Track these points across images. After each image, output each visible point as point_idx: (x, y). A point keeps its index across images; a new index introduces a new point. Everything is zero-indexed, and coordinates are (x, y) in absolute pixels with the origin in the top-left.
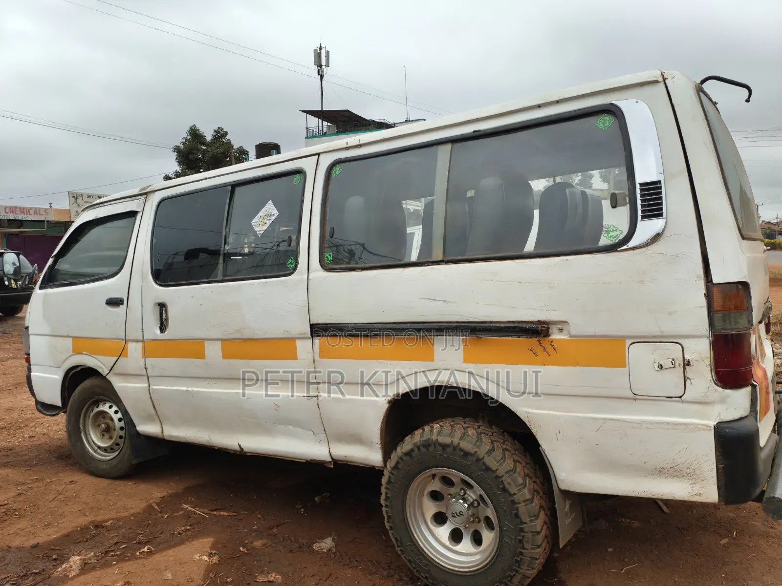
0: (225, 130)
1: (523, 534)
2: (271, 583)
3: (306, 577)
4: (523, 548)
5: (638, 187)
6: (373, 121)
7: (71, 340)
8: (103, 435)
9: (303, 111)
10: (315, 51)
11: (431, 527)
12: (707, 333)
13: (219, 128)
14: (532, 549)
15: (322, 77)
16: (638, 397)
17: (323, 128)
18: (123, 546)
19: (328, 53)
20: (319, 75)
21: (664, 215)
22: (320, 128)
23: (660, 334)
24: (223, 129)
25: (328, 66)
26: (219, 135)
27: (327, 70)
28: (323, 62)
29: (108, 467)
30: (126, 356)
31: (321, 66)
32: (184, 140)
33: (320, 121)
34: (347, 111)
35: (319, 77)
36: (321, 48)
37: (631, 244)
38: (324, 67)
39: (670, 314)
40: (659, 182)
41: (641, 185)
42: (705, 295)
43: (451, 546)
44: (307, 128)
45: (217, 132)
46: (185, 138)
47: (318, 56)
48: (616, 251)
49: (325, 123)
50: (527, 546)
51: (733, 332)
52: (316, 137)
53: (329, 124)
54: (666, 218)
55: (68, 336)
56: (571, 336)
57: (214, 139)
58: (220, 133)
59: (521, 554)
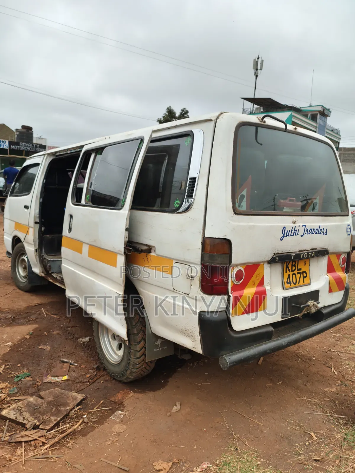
0: (187, 110)
1: (131, 350)
2: (44, 350)
3: (61, 351)
4: (130, 357)
5: (189, 179)
6: (287, 106)
7: (14, 223)
8: (24, 270)
9: (242, 98)
10: (255, 60)
11: (110, 339)
12: (200, 263)
13: (184, 108)
14: (135, 358)
15: (257, 76)
16: (175, 291)
17: (253, 109)
18: (2, 321)
19: (262, 61)
20: (255, 75)
21: (193, 197)
22: (252, 109)
23: (183, 260)
24: (186, 109)
25: (262, 70)
26: (184, 112)
27: (261, 72)
28: (259, 67)
29: (23, 286)
30: (28, 234)
31: (257, 70)
32: (164, 115)
33: (252, 104)
34: (270, 99)
35: (255, 77)
36: (258, 58)
37: (181, 210)
38: (259, 70)
39: (188, 250)
40: (195, 178)
41: (190, 178)
42: (201, 242)
43: (116, 351)
44: (243, 109)
45: (183, 110)
46: (165, 114)
47: (256, 63)
48: (175, 213)
49: (255, 106)
50: (132, 356)
51: (213, 265)
52: (248, 114)
53: (258, 107)
54: (194, 199)
55: (14, 221)
56: (157, 255)
57: (181, 115)
58: (184, 111)
59: (130, 360)
